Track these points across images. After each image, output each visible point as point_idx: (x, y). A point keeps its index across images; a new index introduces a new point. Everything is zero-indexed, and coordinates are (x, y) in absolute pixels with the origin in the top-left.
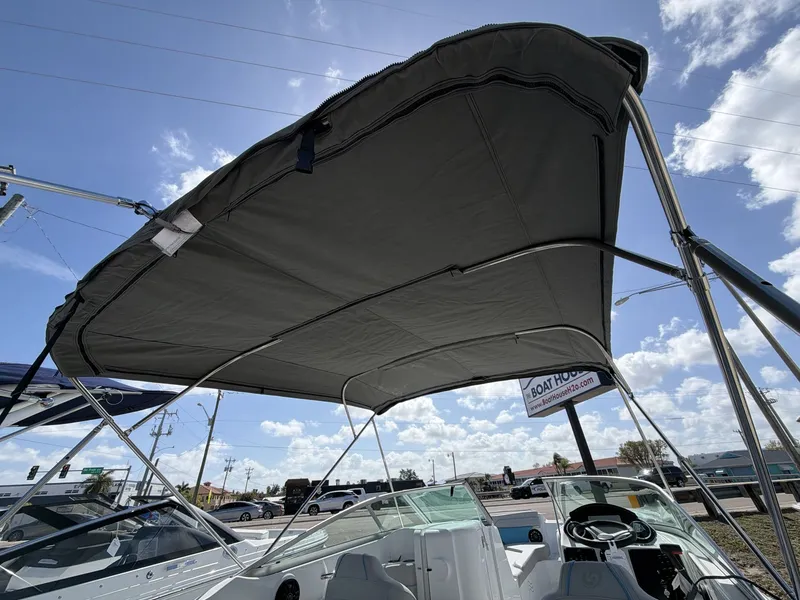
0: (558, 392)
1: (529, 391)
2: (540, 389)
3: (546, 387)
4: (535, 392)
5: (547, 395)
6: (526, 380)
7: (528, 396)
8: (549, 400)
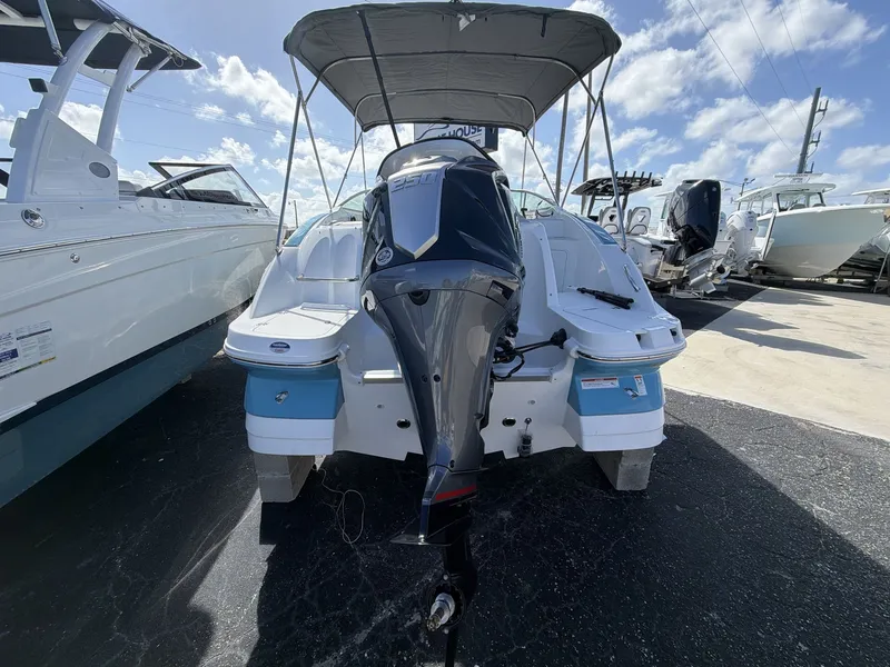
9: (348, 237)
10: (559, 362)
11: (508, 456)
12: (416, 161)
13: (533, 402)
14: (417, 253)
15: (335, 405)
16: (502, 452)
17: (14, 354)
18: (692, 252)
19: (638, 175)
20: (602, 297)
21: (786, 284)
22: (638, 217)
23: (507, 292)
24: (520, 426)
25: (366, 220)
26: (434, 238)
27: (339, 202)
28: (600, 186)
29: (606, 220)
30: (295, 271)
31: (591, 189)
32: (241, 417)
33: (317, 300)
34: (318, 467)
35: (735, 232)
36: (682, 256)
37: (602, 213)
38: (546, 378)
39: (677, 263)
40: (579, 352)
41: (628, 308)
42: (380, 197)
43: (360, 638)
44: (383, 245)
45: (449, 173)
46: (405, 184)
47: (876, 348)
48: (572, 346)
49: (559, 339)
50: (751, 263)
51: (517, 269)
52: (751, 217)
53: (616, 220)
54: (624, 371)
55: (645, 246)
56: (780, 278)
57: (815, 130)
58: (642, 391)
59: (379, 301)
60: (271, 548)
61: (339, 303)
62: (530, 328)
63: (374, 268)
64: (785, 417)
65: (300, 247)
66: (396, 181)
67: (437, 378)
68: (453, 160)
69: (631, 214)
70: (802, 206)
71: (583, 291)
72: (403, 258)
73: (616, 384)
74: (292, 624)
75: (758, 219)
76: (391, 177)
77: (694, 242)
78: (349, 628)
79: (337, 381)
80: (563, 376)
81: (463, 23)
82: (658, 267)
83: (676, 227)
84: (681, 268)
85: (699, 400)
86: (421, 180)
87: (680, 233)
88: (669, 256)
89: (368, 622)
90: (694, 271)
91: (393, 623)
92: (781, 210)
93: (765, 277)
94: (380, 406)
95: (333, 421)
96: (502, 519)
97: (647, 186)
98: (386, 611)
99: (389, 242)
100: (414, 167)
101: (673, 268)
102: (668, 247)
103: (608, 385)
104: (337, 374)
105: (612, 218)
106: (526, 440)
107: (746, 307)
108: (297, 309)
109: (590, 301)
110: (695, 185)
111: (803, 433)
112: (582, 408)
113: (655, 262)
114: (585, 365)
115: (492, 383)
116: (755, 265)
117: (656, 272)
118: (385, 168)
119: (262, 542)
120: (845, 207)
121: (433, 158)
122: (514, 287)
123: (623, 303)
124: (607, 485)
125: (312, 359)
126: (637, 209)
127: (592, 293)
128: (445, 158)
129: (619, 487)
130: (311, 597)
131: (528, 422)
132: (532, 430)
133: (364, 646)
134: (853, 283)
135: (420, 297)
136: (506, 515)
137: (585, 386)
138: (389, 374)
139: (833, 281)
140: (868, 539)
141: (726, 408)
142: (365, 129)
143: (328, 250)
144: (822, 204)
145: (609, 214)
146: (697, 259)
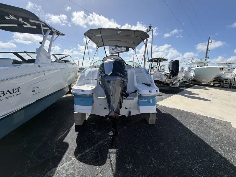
0: (118, 50)
1: (111, 48)
2: (114, 49)
3: (115, 48)
4: (112, 49)
5: (115, 50)
6: (111, 47)
7: (111, 50)
8: (115, 51)
9: (95, 71)
10: (135, 96)
11: (126, 116)
12: (109, 59)
13: (131, 104)
14: (109, 75)
15: (92, 103)
16: (125, 115)
17: (35, 91)
18: (173, 76)
19: (162, 58)
20: (146, 84)
21: (200, 85)
22: (162, 68)
23: (124, 82)
24: (128, 109)
25: (100, 68)
26: (112, 72)
27: (92, 63)
28: (153, 60)
29: (155, 68)
30: (84, 78)
31: (152, 61)
32: (73, 105)
33: (89, 83)
34: (86, 119)
35: (186, 72)
36: (171, 77)
37: (154, 67)
38: (133, 99)
39: (170, 79)
40: (139, 94)
41: (150, 86)
42: (103, 65)
43: (96, 146)
44: (103, 73)
45: (114, 62)
46: (107, 63)
47: (214, 99)
48: (138, 93)
49: (136, 92)
50: (190, 79)
51: (126, 78)
52: (189, 68)
53: (157, 68)
54: (147, 97)
55: (163, 74)
56: (198, 83)
57: (209, 47)
58: (151, 102)
59: (102, 82)
60: (78, 132)
61: (93, 84)
62: (129, 90)
63: (101, 77)
64: (189, 112)
65: (85, 73)
66: (106, 63)
67: (111, 95)
68: (115, 59)
69: (161, 67)
70: (203, 66)
71: (143, 83)
72: (106, 75)
73: (146, 100)
74: (83, 143)
75: (191, 69)
76: (105, 62)
77: (174, 74)
78: (94, 144)
79: (92, 99)
80: (136, 99)
81: (119, 32)
82: (166, 79)
83: (170, 70)
84: (172, 80)
85: (171, 108)
86: (110, 63)
87: (170, 72)
88: (168, 77)
89: (97, 143)
90: (174, 81)
91: (102, 144)
92: (198, 67)
93: (195, 83)
94: (101, 104)
95: (91, 106)
96: (125, 129)
97: (164, 61)
98: (101, 142)
99: (104, 73)
100: (108, 61)
101: (169, 80)
102: (168, 75)
103: (145, 100)
104: (93, 97)
105: (156, 68)
106: (130, 112)
107: (189, 90)
108: (85, 85)
109: (144, 85)
110: (174, 61)
111: (191, 115)
112: (140, 105)
113: (165, 78)
114: (140, 97)
115: (122, 100)
116: (191, 80)
117: (166, 81)
118: (103, 60)
119: (76, 131)
120: (211, 67)
121: (112, 59)
122: (125, 81)
123: (149, 85)
124: (147, 123)
125: (89, 94)
126: (162, 66)
127: (144, 83)
128: (114, 59)
129: (149, 124)
130: (86, 140)
131: (130, 108)
132: (131, 110)
133: (97, 147)
134: (217, 85)
135: (109, 82)
136: (126, 128)
137: (140, 101)
138: (104, 98)
139: (212, 84)
140: (196, 132)
141: (177, 110)
142: (98, 47)
143: (91, 74)
144: (207, 66)
145: (156, 67)
146: (175, 78)
